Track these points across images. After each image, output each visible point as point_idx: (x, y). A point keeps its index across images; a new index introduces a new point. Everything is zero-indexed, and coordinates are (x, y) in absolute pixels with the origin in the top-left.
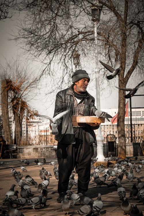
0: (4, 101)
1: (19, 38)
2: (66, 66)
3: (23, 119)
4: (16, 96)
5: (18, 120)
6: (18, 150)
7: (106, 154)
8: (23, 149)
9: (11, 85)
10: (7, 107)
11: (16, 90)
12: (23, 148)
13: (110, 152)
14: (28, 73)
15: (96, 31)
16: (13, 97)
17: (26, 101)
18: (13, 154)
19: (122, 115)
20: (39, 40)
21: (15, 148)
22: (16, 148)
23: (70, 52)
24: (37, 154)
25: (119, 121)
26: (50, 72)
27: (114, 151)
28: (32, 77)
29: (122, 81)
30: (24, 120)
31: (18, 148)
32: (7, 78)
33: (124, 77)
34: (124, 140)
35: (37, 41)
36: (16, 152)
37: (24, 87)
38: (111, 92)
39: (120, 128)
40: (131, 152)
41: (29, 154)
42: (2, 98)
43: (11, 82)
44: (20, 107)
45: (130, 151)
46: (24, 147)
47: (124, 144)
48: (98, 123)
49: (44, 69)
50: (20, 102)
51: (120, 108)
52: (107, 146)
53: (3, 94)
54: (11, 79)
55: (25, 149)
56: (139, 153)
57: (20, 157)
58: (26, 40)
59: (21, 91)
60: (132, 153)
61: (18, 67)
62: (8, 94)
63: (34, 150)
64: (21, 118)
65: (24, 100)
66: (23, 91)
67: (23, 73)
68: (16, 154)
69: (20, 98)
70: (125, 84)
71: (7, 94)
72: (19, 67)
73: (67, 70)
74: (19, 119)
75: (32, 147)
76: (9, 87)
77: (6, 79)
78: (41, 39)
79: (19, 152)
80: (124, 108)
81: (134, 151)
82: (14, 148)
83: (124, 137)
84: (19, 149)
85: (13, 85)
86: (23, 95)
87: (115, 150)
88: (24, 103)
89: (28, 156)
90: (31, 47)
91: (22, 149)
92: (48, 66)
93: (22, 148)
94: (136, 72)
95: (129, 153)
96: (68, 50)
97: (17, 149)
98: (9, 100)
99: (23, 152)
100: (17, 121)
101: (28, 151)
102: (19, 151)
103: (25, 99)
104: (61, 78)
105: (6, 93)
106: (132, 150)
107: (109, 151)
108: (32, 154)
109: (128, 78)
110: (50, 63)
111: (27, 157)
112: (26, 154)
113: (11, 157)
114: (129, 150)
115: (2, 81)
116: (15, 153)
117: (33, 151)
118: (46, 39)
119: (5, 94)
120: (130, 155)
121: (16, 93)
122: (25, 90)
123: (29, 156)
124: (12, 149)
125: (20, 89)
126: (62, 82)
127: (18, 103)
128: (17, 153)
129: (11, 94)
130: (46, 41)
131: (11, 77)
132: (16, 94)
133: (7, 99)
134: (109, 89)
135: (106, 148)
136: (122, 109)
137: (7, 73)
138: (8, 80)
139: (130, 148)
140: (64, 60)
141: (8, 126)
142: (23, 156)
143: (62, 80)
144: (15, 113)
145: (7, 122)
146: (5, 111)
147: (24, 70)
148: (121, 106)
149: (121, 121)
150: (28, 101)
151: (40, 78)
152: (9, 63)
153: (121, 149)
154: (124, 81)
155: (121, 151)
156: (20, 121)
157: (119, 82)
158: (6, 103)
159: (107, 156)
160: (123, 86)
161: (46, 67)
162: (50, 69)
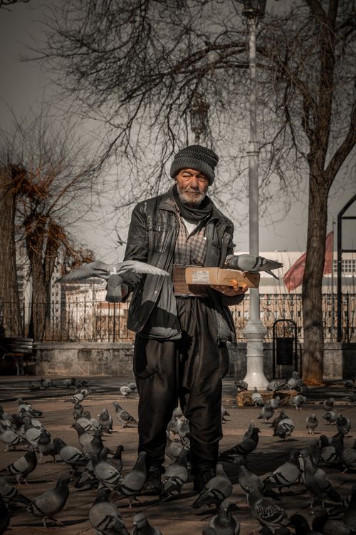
0: (5, 222)
1: (47, 56)
2: (170, 134)
3: (53, 271)
4: (38, 209)
5: (40, 274)
6: (39, 352)
7: (272, 370)
8: (51, 352)
9: (24, 180)
10: (13, 238)
11: (37, 194)
12: (53, 350)
13: (281, 366)
14: (70, 148)
15: (252, 45)
16: (29, 214)
17: (64, 224)
18: (24, 364)
19: (315, 269)
20: (100, 62)
21: (31, 347)
22: (32, 349)
23: (183, 98)
24: (88, 366)
25: (308, 285)
26: (128, 149)
27: (291, 364)
28: (81, 161)
29: (320, 179)
30: (56, 275)
31: (39, 347)
32: (15, 162)
33: (323, 167)
34: (318, 336)
35: (96, 64)
36: (33, 357)
37: (57, 187)
38: (288, 208)
39: (308, 303)
40: (337, 367)
41: (68, 365)
43: (24, 171)
44: (46, 240)
45: (335, 365)
46: (56, 346)
47: (318, 345)
48: (241, 288)
49: (114, 139)
50: (47, 228)
51: (312, 250)
52: (274, 350)
53: (2, 204)
54: (24, 164)
55: (56, 352)
57: (42, 372)
58: (66, 62)
59: (51, 196)
60: (340, 370)
61: (44, 132)
62: (15, 204)
63: (81, 354)
64: (47, 270)
65: (57, 221)
66: (55, 198)
67: (58, 149)
68: (32, 363)
69: (48, 215)
70: (326, 185)
71: (12, 203)
72: (47, 133)
73: (174, 146)
74: (43, 271)
75: (76, 347)
76: (19, 185)
77: (10, 165)
78: (108, 61)
79: (42, 360)
80: (322, 251)
81: (345, 367)
82: (26, 349)
83: (319, 328)
84: (42, 350)
85: (29, 181)
86: (55, 208)
87: (294, 361)
88: (57, 230)
89: (64, 371)
90: (79, 81)
91: (48, 350)
92: (124, 133)
93: (50, 347)
95: (331, 370)
96: (177, 92)
97: (34, 351)
99: (51, 358)
100: (39, 278)
101: (64, 358)
102: (41, 356)
103: (60, 218)
104: (156, 166)
105: (10, 203)
106: (339, 362)
107: (279, 363)
108: (73, 363)
109: (334, 170)
110: (129, 126)
111: (61, 372)
112: (59, 365)
113: (20, 372)
114: (331, 362)
116: (30, 360)
117: (78, 358)
118: (119, 60)
119: (8, 204)
120: (334, 375)
121: (38, 203)
122: (61, 195)
123: (68, 370)
124: (22, 351)
126: (160, 176)
127: (40, 230)
128: (35, 360)
130: (120, 67)
131: (26, 159)
132: (37, 206)
133: (11, 216)
134: (283, 199)
135: (272, 354)
136: (315, 253)
137: (15, 148)
138: (17, 166)
139: (335, 356)
140: (167, 117)
141: (12, 290)
142: (51, 370)
143: (159, 172)
144: (34, 256)
145: (10, 279)
146: (7, 248)
147: (60, 142)
148: (315, 245)
149: (312, 285)
150: (68, 224)
151: (103, 165)
152: (20, 123)
153: (311, 359)
154: (324, 178)
155: (309, 364)
156: (45, 277)
157: (311, 180)
158: (11, 227)
159: (274, 375)
160: (322, 191)
161: (119, 136)
162: (128, 140)
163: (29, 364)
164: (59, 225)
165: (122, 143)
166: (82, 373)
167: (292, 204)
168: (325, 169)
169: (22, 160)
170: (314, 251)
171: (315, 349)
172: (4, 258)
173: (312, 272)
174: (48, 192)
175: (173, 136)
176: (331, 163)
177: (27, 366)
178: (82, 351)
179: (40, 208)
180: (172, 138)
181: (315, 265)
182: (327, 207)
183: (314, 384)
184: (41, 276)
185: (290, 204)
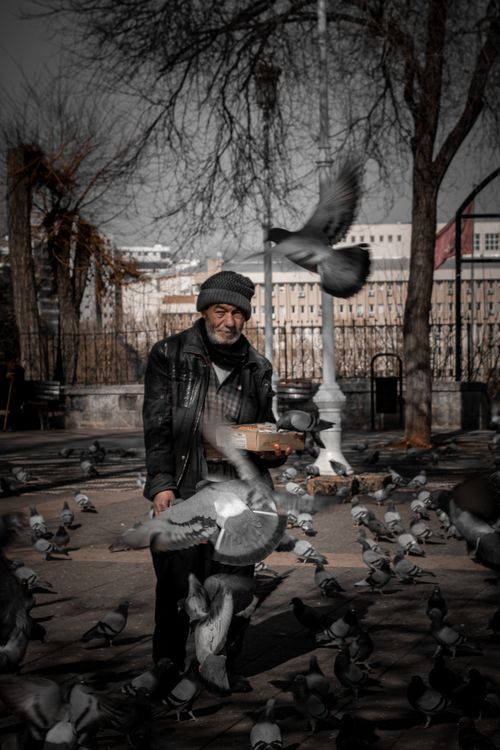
0: (18, 224)
1: (57, 11)
2: (227, 116)
3: (85, 285)
4: (61, 203)
5: (68, 290)
6: (68, 399)
7: (370, 419)
8: (84, 398)
9: (42, 165)
10: (29, 243)
11: (60, 183)
12: (86, 395)
13: (382, 415)
14: (100, 121)
15: (321, 14)
16: (49, 210)
17: (95, 224)
18: (50, 415)
19: (421, 295)
20: (128, 19)
21: (57, 392)
22: (60, 395)
23: (244, 64)
24: (134, 416)
25: (412, 316)
26: (173, 133)
27: (395, 411)
29: (426, 174)
30: (90, 290)
31: (68, 392)
32: (27, 141)
33: (431, 156)
34: (424, 383)
35: (122, 21)
36: (60, 406)
37: (86, 174)
38: (390, 205)
39: (411, 340)
40: (454, 414)
41: (106, 414)
42: (11, 212)
43: (40, 154)
44: (74, 246)
45: (451, 411)
46: (89, 391)
47: (424, 395)
49: (153, 122)
50: (74, 227)
51: (417, 269)
52: (372, 392)
53: (12, 199)
54: (40, 142)
55: (91, 399)
56: (481, 419)
57: (73, 425)
58: (84, 18)
59: (78, 186)
60: (459, 419)
61: (66, 98)
62: (30, 198)
63: (123, 401)
64: (77, 285)
65: (87, 219)
66: (83, 189)
67: (85, 121)
68: (60, 413)
69: (76, 211)
70: (433, 182)
71: (26, 197)
72: (69, 99)
73: (231, 132)
74: (71, 287)
75: (116, 392)
76: (34, 173)
77: (22, 146)
78: (140, 17)
79: (73, 408)
80: (429, 270)
81: (465, 412)
82: (52, 395)
83: (426, 372)
84: (72, 396)
85: (49, 167)
86: (85, 201)
87: (398, 407)
88: (87, 231)
89: (102, 423)
90: (101, 43)
91: (80, 396)
92: (166, 113)
93: (82, 392)
94: (481, 132)
95: (446, 418)
96: (234, 59)
97: (62, 396)
98: (36, 220)
99: (85, 406)
100: (66, 296)
101: (102, 405)
102: (72, 403)
103: (91, 215)
104: (209, 160)
105: (23, 197)
106: (457, 407)
107: (380, 410)
108: (113, 412)
109: (444, 162)
110: (172, 104)
111: (98, 425)
112: (95, 415)
113: (45, 425)
114: (446, 407)
115: (9, 151)
116: (57, 410)
117: (120, 405)
118: (155, 14)
119: (21, 198)
120: (450, 424)
121: (61, 195)
122: (92, 184)
123: (106, 422)
124: (46, 397)
125: (73, 182)
126: (215, 173)
127: (66, 234)
128: (64, 409)
129: (42, 200)
130: (157, 24)
131: (42, 135)
132: (60, 199)
133: (26, 216)
134: (383, 194)
135: (370, 398)
136: (421, 274)
137: (28, 121)
138: (30, 147)
139: (451, 399)
140: (222, 91)
141: (31, 314)
142: (84, 422)
143: (212, 168)
144: (59, 268)
145: (28, 300)
146: (22, 259)
147: (87, 111)
148: (420, 262)
149: (416, 316)
150: (103, 222)
151: (139, 157)
152: (32, 85)
153: (415, 413)
154: (432, 173)
155: (413, 419)
156: (74, 295)
157: (414, 175)
158: (25, 230)
159: (373, 426)
160: (429, 189)
161: (160, 117)
162: (171, 122)
163: (56, 414)
164: (90, 224)
165: (164, 125)
166: (125, 426)
167: (395, 199)
168: (434, 159)
169: (37, 136)
170: (419, 270)
171: (421, 400)
172: (18, 272)
173: (416, 300)
174: (74, 180)
175: (231, 118)
176: (440, 154)
177: (54, 417)
178: (124, 397)
179: (65, 202)
180: (228, 121)
181: (420, 289)
182: (435, 211)
183: (419, 445)
184: (69, 294)
185: (392, 201)
